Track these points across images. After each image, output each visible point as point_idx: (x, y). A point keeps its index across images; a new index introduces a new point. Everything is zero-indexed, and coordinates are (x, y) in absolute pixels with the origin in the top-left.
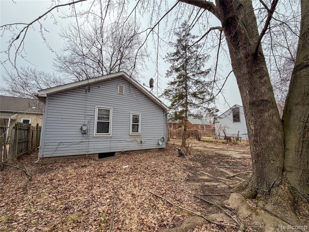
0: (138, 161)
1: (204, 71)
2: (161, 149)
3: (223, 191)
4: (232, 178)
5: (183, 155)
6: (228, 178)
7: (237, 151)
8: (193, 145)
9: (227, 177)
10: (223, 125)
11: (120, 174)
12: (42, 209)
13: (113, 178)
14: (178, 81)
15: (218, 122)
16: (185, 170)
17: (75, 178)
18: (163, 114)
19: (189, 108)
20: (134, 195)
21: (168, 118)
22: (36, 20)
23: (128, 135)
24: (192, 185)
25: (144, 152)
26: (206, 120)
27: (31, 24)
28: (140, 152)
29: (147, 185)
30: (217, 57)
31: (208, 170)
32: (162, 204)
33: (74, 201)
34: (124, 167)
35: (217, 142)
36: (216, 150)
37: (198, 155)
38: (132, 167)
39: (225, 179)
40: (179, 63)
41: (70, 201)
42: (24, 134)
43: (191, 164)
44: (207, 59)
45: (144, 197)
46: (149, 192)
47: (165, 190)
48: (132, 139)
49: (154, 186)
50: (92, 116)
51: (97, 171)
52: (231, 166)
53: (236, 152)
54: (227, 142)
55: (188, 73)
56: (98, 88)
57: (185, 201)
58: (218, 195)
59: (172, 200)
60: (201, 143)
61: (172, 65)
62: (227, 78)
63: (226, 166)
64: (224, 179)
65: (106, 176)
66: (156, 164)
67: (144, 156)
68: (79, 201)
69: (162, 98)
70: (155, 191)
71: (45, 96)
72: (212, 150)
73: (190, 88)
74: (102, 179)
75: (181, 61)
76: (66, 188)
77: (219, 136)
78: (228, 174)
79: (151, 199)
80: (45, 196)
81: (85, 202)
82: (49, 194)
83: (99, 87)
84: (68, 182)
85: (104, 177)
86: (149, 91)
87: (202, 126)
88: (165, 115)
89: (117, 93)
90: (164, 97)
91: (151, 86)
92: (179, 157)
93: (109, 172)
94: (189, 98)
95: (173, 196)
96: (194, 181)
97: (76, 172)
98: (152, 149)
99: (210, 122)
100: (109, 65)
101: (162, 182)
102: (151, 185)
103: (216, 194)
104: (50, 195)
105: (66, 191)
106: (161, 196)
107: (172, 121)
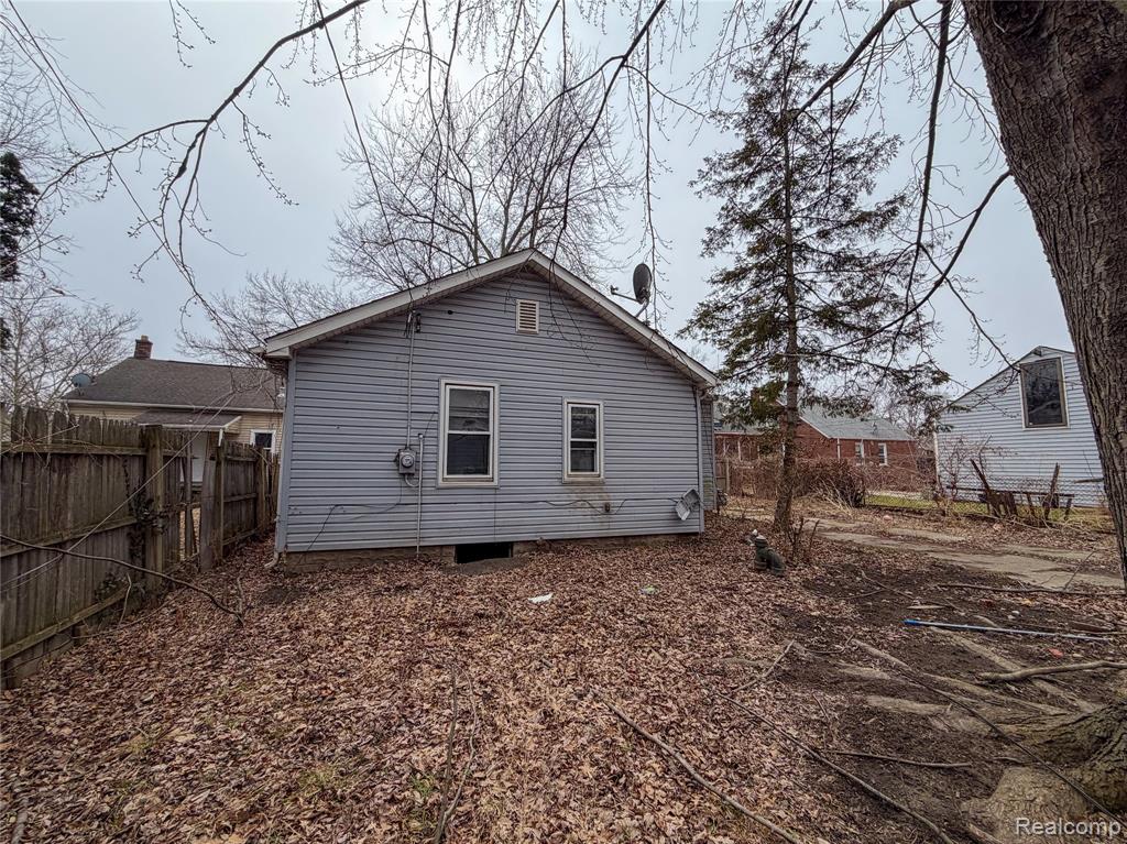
0: (591, 580)
1: (874, 209)
2: (686, 538)
3: (962, 748)
4: (1013, 688)
5: (777, 565)
6: (992, 683)
7: (1046, 558)
8: (827, 523)
9: (987, 679)
10: (973, 440)
11: (518, 626)
12: (244, 728)
13: (493, 637)
14: (755, 266)
15: (947, 429)
16: (778, 628)
17: (367, 627)
18: (693, 402)
19: (806, 373)
20: (550, 716)
21: (718, 415)
22: (227, 102)
23: (556, 482)
24: (805, 701)
25: (620, 545)
26: (890, 419)
27: (214, 117)
28: (602, 544)
29: (610, 678)
30: (927, 129)
31: (891, 636)
32: (658, 771)
33: (344, 711)
34: (535, 600)
35: (944, 514)
36: (935, 547)
37: (845, 568)
38: (565, 602)
39: (977, 690)
40: (756, 192)
41: (329, 713)
42: (243, 476)
43: (812, 603)
44: (885, 157)
45: (588, 728)
46: (611, 710)
47: (681, 711)
48: (574, 497)
49: (635, 689)
50: (428, 417)
51: (443, 607)
52: (1010, 626)
53: (1043, 562)
54: (991, 516)
55: (799, 229)
56: (447, 316)
57: (764, 772)
58: (930, 767)
59: (703, 760)
60: (864, 518)
61: (724, 201)
62: (979, 211)
63: (984, 624)
64: (968, 687)
65: (470, 630)
66: (657, 597)
67: (617, 561)
68: (360, 714)
69: (690, 339)
70: (635, 711)
71: (286, 353)
72: (918, 549)
73: (810, 289)
74: (455, 638)
75: (764, 183)
76: (333, 661)
77: (954, 487)
78: (992, 666)
79: (613, 741)
80: (265, 683)
81: (375, 720)
82: (279, 677)
83: (450, 312)
84: (345, 639)
85: (460, 634)
86: (634, 315)
87: (873, 447)
88: (699, 405)
89: (512, 331)
90: (696, 335)
91: (642, 294)
92: (759, 571)
93: (481, 616)
94: (802, 332)
95: (709, 740)
96: (816, 682)
97: (375, 608)
98: (651, 535)
99: (912, 431)
100: (498, 236)
101: (671, 671)
102: (627, 683)
103: (923, 761)
104: (280, 682)
105: (330, 673)
106: (656, 737)
107: (733, 427)
